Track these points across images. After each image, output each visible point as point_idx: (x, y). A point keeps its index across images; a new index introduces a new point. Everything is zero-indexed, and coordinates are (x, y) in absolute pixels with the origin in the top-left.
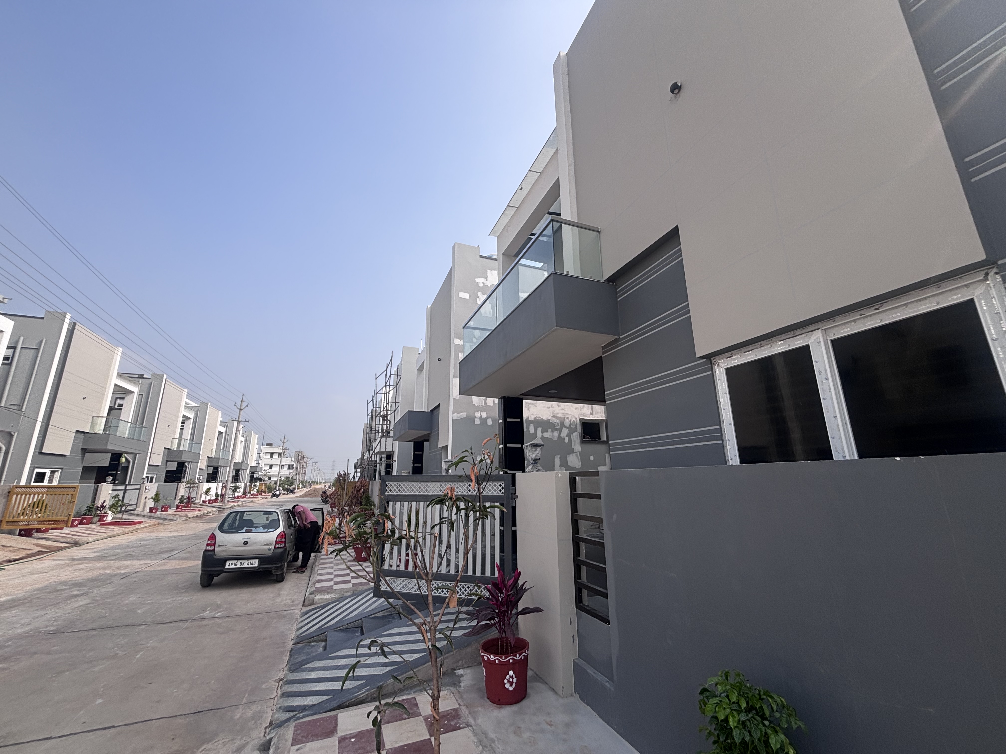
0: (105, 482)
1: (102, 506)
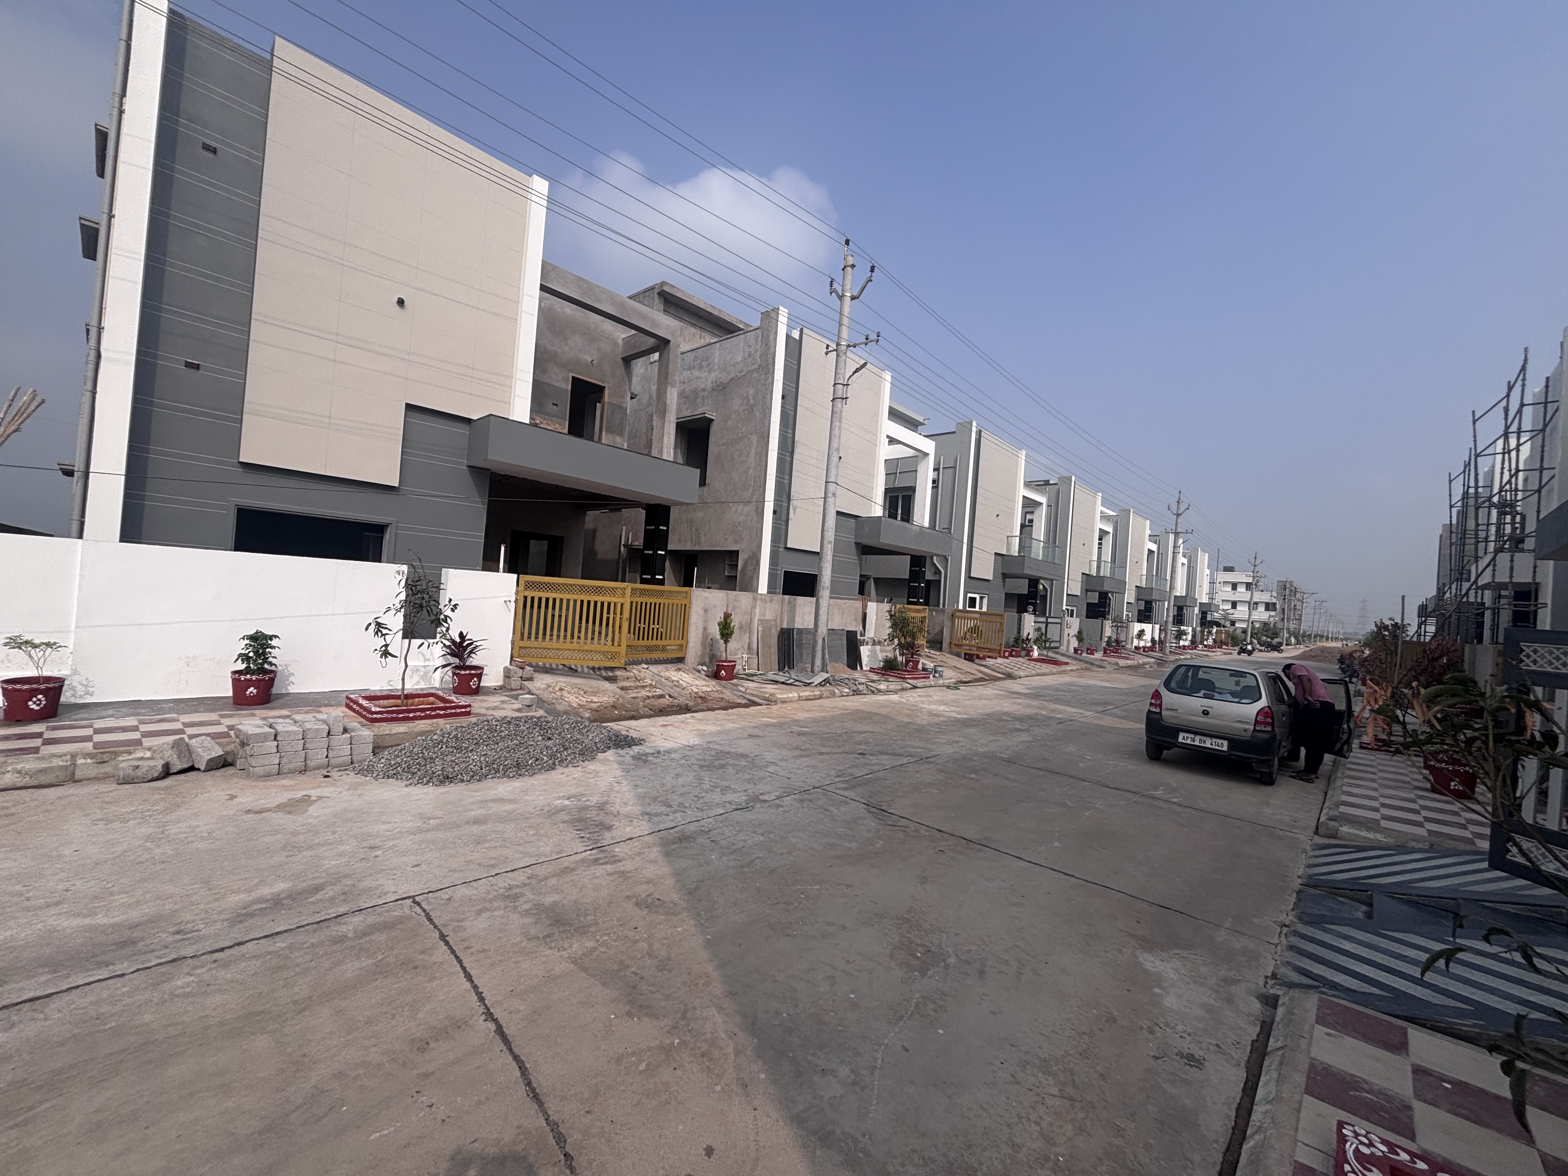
0: (1027, 611)
1: (1027, 639)
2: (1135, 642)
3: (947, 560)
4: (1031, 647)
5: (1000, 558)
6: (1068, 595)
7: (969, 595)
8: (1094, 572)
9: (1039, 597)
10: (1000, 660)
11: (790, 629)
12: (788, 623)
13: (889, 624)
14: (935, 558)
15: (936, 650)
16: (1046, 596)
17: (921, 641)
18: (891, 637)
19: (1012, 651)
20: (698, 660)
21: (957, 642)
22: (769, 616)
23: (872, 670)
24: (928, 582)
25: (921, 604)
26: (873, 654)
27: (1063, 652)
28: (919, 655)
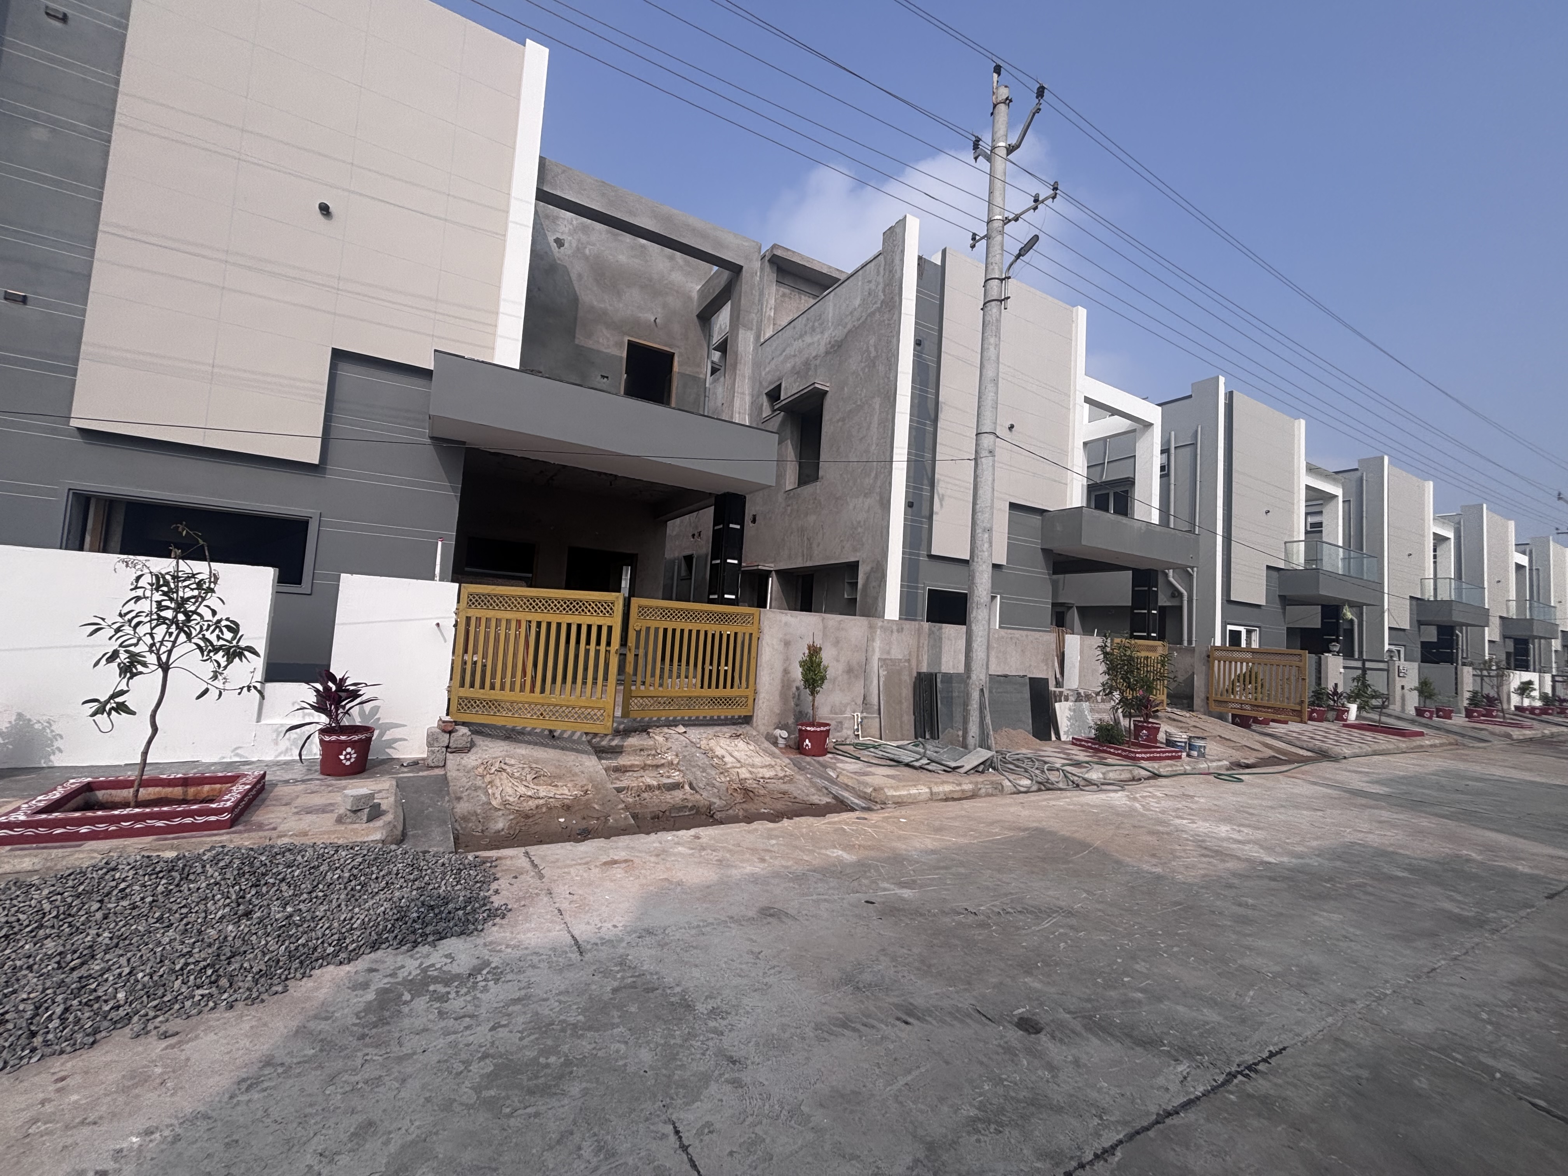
1: (1335, 693)
2: (1515, 700)
3: (1191, 576)
4: (1343, 705)
5: (1275, 574)
6: (1390, 628)
7: (1229, 627)
8: (1429, 595)
9: (1341, 632)
10: (1294, 727)
11: (931, 674)
12: (928, 664)
13: (1102, 668)
14: (1171, 573)
15: (1182, 709)
16: (1352, 631)
17: (1160, 696)
18: (1108, 690)
19: (1313, 711)
20: (775, 720)
21: (1219, 698)
22: (897, 653)
23: (1076, 742)
24: (1163, 610)
25: (1154, 639)
26: (1077, 716)
27: (1396, 714)
28: (1157, 717)
